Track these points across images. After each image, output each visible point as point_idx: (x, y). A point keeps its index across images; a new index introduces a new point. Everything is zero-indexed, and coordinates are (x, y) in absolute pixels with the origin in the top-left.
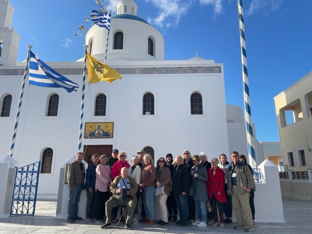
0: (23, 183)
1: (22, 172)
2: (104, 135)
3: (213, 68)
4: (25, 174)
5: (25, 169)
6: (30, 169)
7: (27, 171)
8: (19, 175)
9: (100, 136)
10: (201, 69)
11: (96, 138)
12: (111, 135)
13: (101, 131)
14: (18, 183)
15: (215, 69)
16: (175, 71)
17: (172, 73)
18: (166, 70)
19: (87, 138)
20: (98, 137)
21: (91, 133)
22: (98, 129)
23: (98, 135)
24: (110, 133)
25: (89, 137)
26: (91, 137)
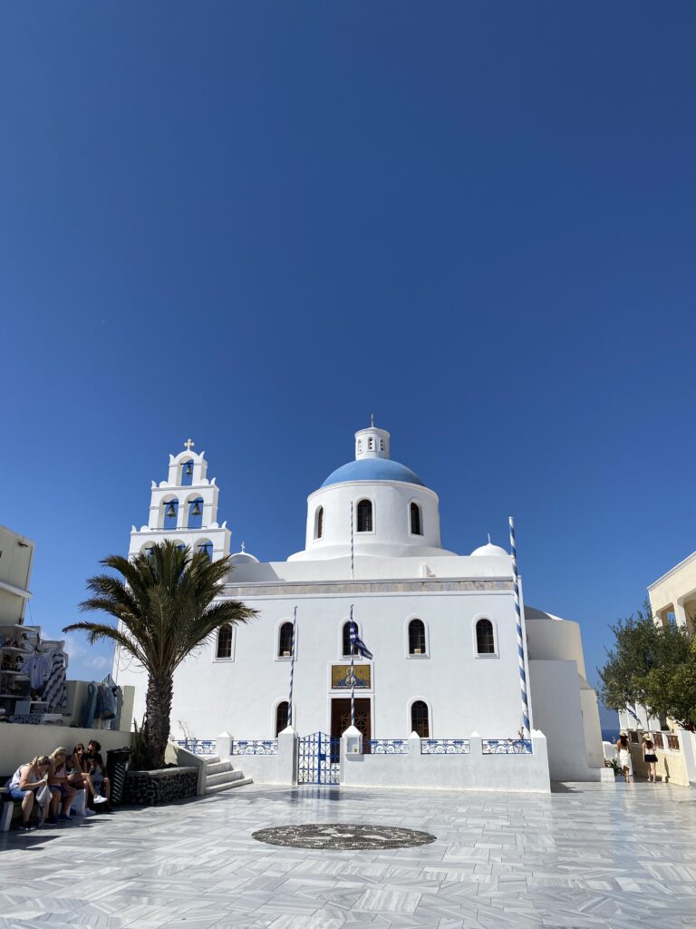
0: (307, 753)
1: (304, 742)
2: (358, 684)
3: (506, 583)
4: (307, 744)
5: (307, 740)
6: (312, 740)
7: (309, 741)
8: (302, 745)
10: (490, 584)
12: (368, 683)
14: (301, 752)
16: (453, 587)
17: (448, 589)
18: (440, 585)
19: (335, 688)
21: (341, 681)
22: (349, 675)
23: (350, 684)
24: (366, 681)
25: (338, 687)
26: (340, 687)
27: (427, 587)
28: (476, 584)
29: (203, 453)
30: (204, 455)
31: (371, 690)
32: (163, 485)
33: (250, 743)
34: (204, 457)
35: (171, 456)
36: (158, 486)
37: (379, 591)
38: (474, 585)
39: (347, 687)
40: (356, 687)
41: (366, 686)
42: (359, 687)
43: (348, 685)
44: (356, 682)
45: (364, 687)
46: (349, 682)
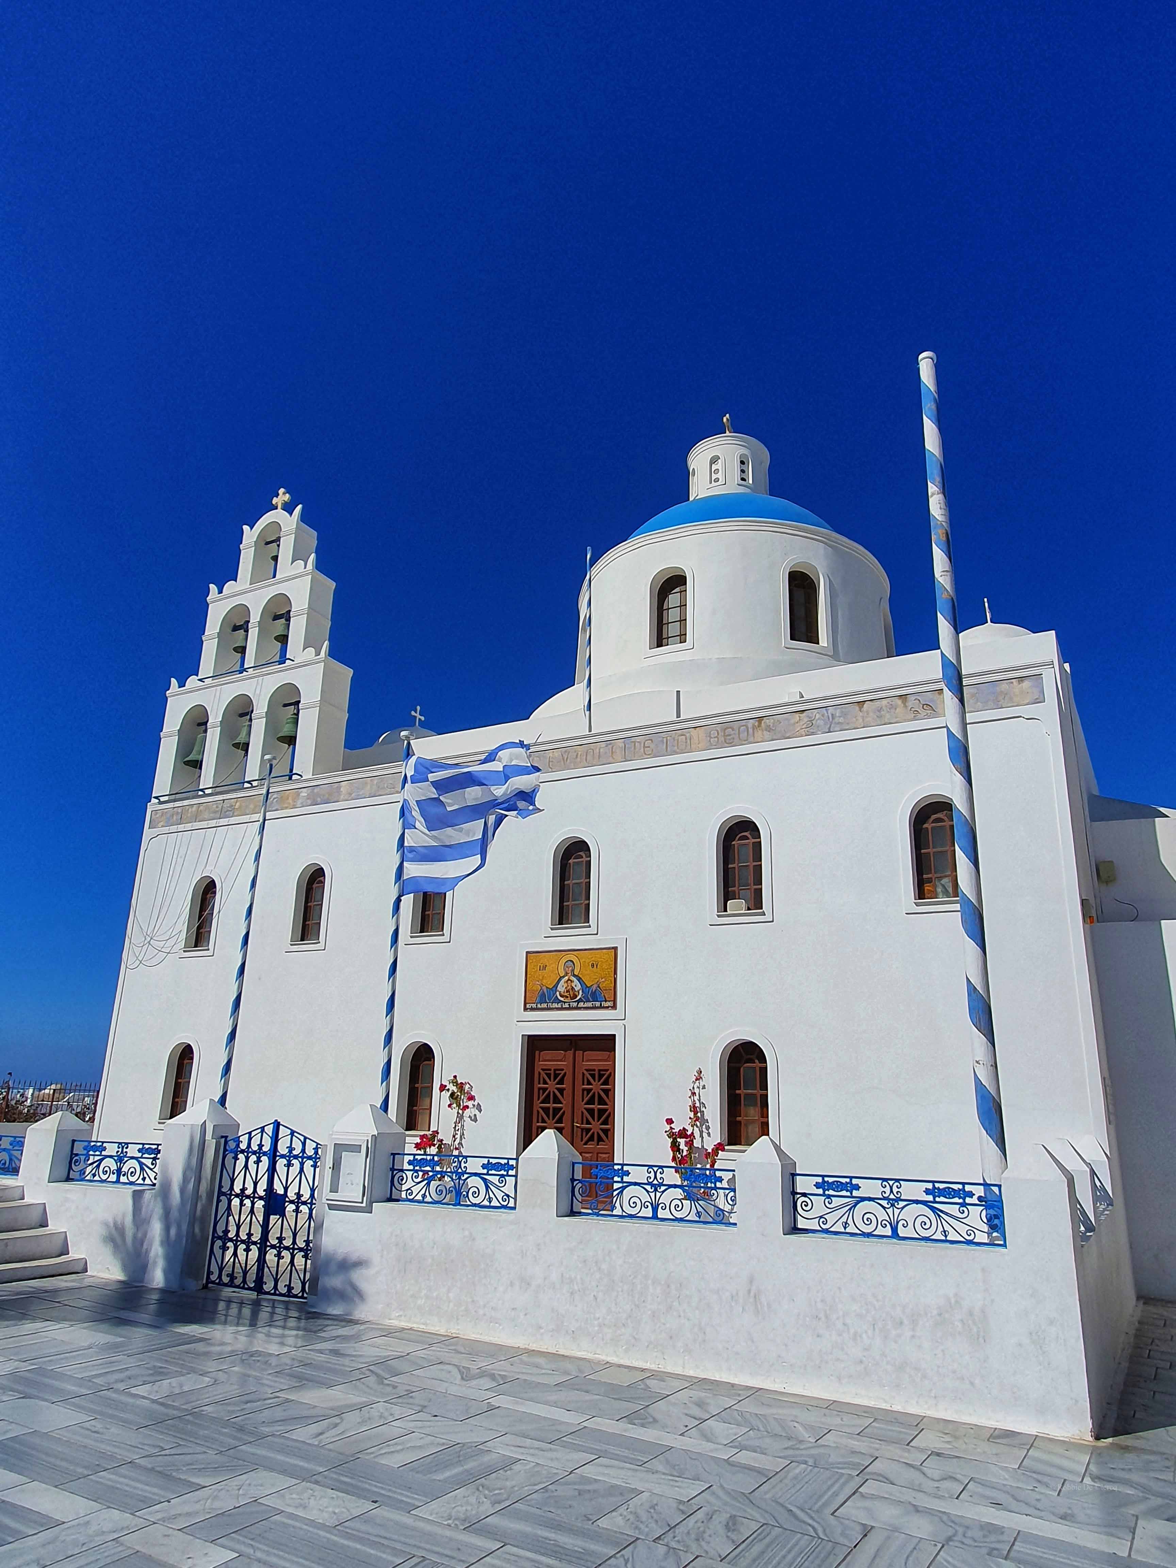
0: (238, 1186)
1: (236, 1153)
2: (586, 999)
3: (1004, 687)
4: (242, 1160)
5: (244, 1144)
7: (248, 1151)
9: (573, 1002)
11: (562, 1009)
13: (576, 982)
15: (1018, 687)
16: (841, 720)
17: (829, 728)
18: (806, 720)
19: (532, 1009)
20: (567, 1005)
21: (545, 991)
22: (566, 974)
23: (567, 997)
24: (606, 990)
25: (539, 1006)
26: (544, 1005)
27: (769, 729)
28: (911, 702)
29: (300, 507)
30: (303, 509)
31: (618, 1013)
32: (229, 587)
33: (112, 1149)
34: (303, 518)
35: (246, 528)
36: (220, 592)
37: (645, 755)
38: (906, 706)
39: (559, 1006)
40: (581, 1005)
41: (606, 1001)
42: (590, 1004)
43: (562, 999)
44: (581, 992)
45: (601, 1004)
46: (566, 994)
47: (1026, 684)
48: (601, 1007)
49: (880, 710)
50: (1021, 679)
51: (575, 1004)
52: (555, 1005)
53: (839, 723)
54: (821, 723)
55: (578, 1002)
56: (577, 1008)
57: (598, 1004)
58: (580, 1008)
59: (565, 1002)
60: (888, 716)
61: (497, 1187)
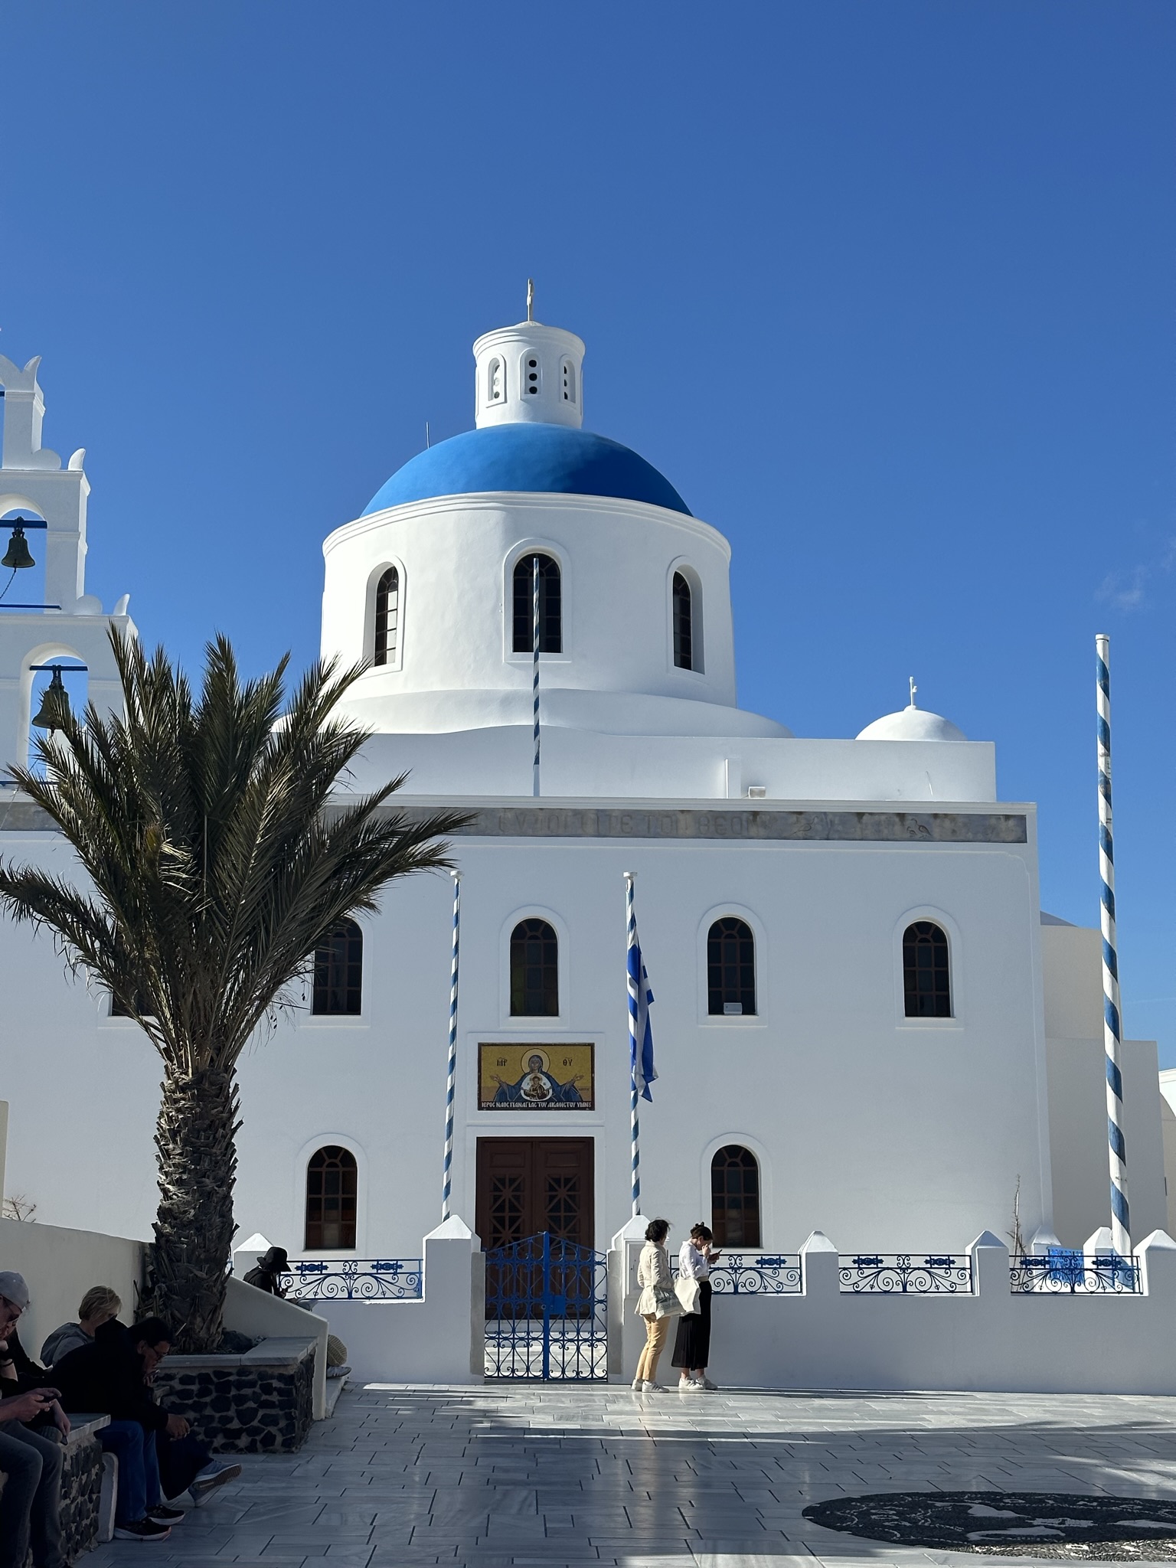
2: (557, 1098)
3: (993, 821)
9: (540, 1102)
10: (947, 823)
11: (527, 1108)
12: (586, 1096)
13: (545, 1080)
15: (1003, 825)
16: (840, 828)
17: (828, 835)
18: (803, 822)
19: (489, 1109)
20: (534, 1105)
21: (506, 1088)
22: (532, 1071)
23: (533, 1096)
24: (582, 1089)
25: (498, 1105)
26: (504, 1105)
27: (764, 825)
28: (908, 822)
29: (35, 362)
30: (41, 368)
31: (597, 1114)
33: (334, 1267)
38: (903, 825)
39: (525, 1105)
40: (552, 1105)
41: (582, 1102)
42: (562, 1105)
43: (528, 1098)
44: (551, 1091)
45: (576, 1105)
46: (532, 1093)
47: (1011, 823)
48: (576, 1108)
49: (879, 824)
50: (1007, 817)
51: (544, 1105)
52: (519, 1105)
53: (838, 831)
54: (819, 827)
55: (548, 1101)
56: (547, 1108)
57: (572, 1105)
58: (550, 1109)
59: (531, 1102)
60: (886, 831)
61: (771, 1277)
